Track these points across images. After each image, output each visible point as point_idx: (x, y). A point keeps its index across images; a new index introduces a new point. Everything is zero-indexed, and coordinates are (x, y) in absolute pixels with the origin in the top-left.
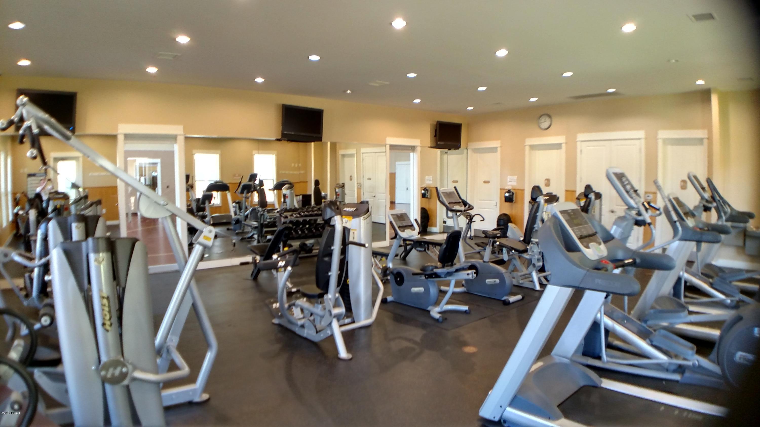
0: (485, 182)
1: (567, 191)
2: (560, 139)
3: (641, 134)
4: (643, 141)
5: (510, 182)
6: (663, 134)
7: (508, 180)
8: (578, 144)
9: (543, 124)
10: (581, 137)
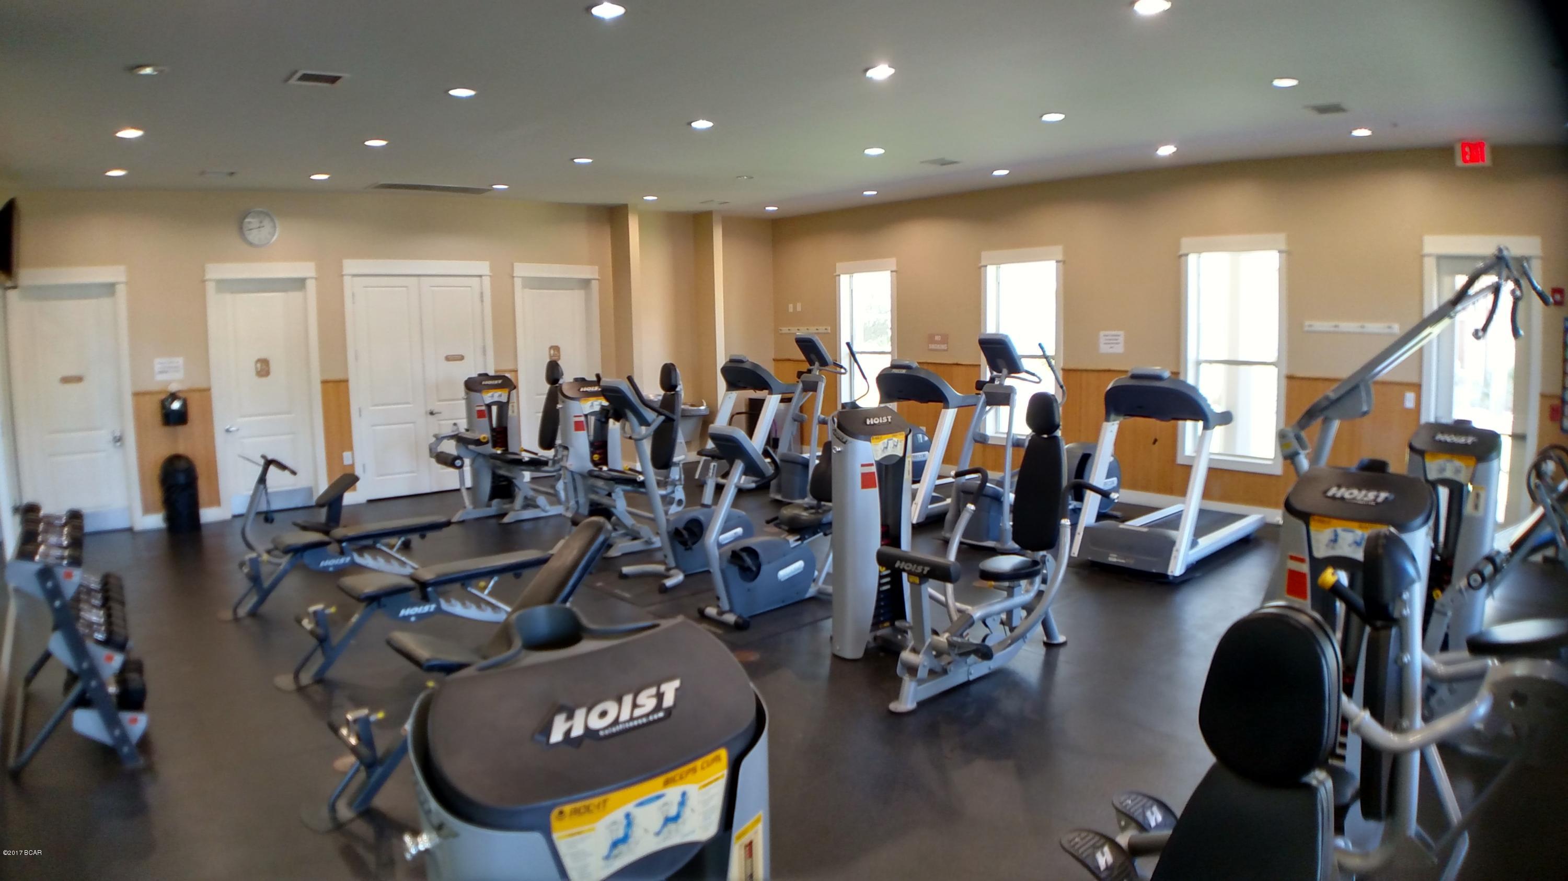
0: (66, 380)
1: (324, 382)
2: (305, 269)
3: (483, 267)
4: (487, 281)
5: (161, 372)
6: (523, 270)
7: (157, 367)
8: (347, 280)
9: (255, 232)
10: (351, 266)
